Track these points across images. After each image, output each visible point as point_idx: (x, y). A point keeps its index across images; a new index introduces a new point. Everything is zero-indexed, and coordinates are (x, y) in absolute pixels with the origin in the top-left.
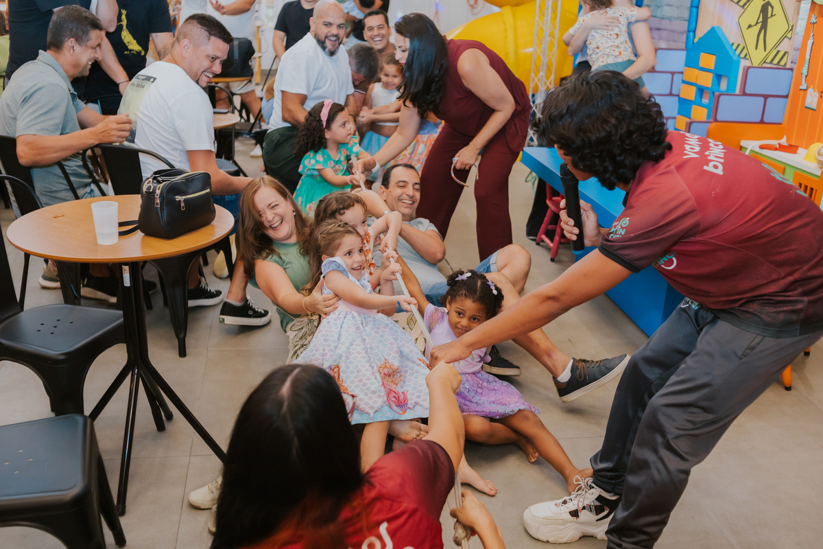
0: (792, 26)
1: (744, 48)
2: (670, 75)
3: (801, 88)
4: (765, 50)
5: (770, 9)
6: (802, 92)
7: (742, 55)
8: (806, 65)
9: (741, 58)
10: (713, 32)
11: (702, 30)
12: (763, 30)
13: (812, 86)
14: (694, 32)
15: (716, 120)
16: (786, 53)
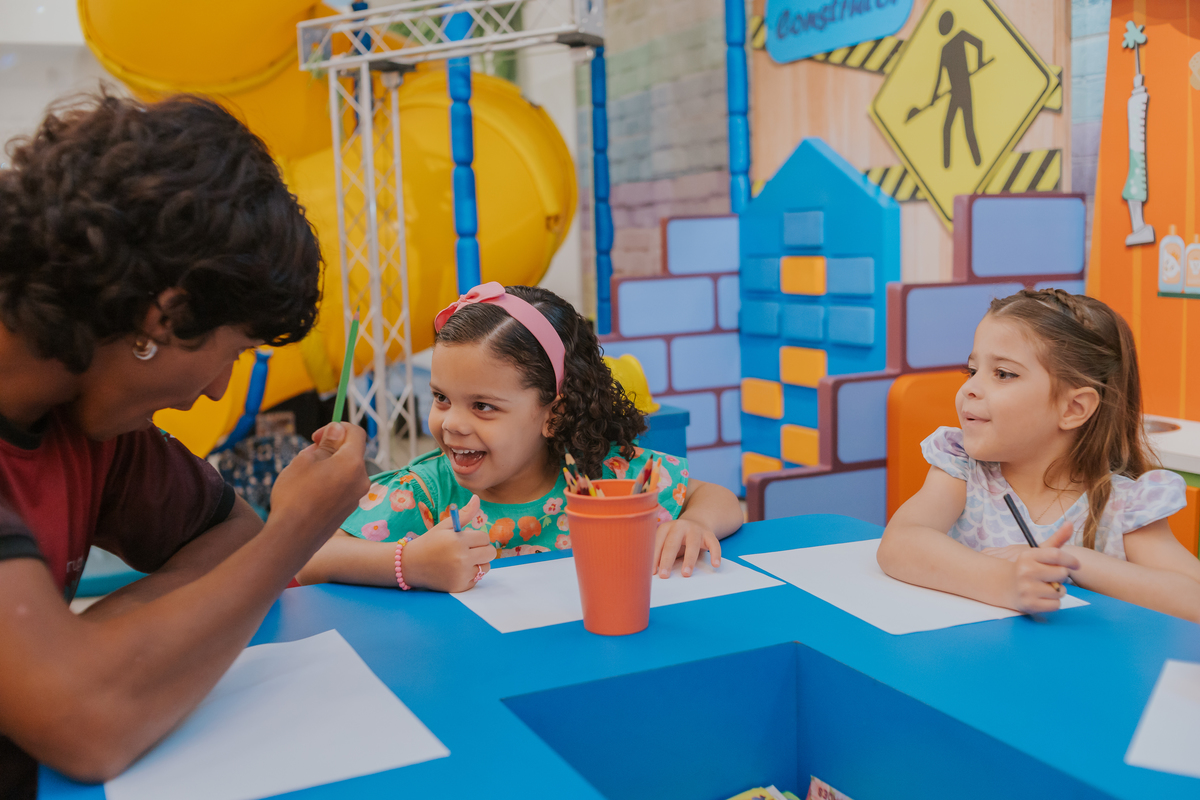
0: (1060, 76)
1: (905, 172)
2: (707, 283)
3: (1131, 240)
4: (977, 160)
5: (971, 51)
6: (1137, 253)
7: (905, 192)
8: (1138, 172)
9: (902, 202)
10: (807, 158)
11: (771, 156)
12: (959, 116)
13: (1173, 228)
14: (746, 172)
15: (907, 370)
16: (1051, 154)
